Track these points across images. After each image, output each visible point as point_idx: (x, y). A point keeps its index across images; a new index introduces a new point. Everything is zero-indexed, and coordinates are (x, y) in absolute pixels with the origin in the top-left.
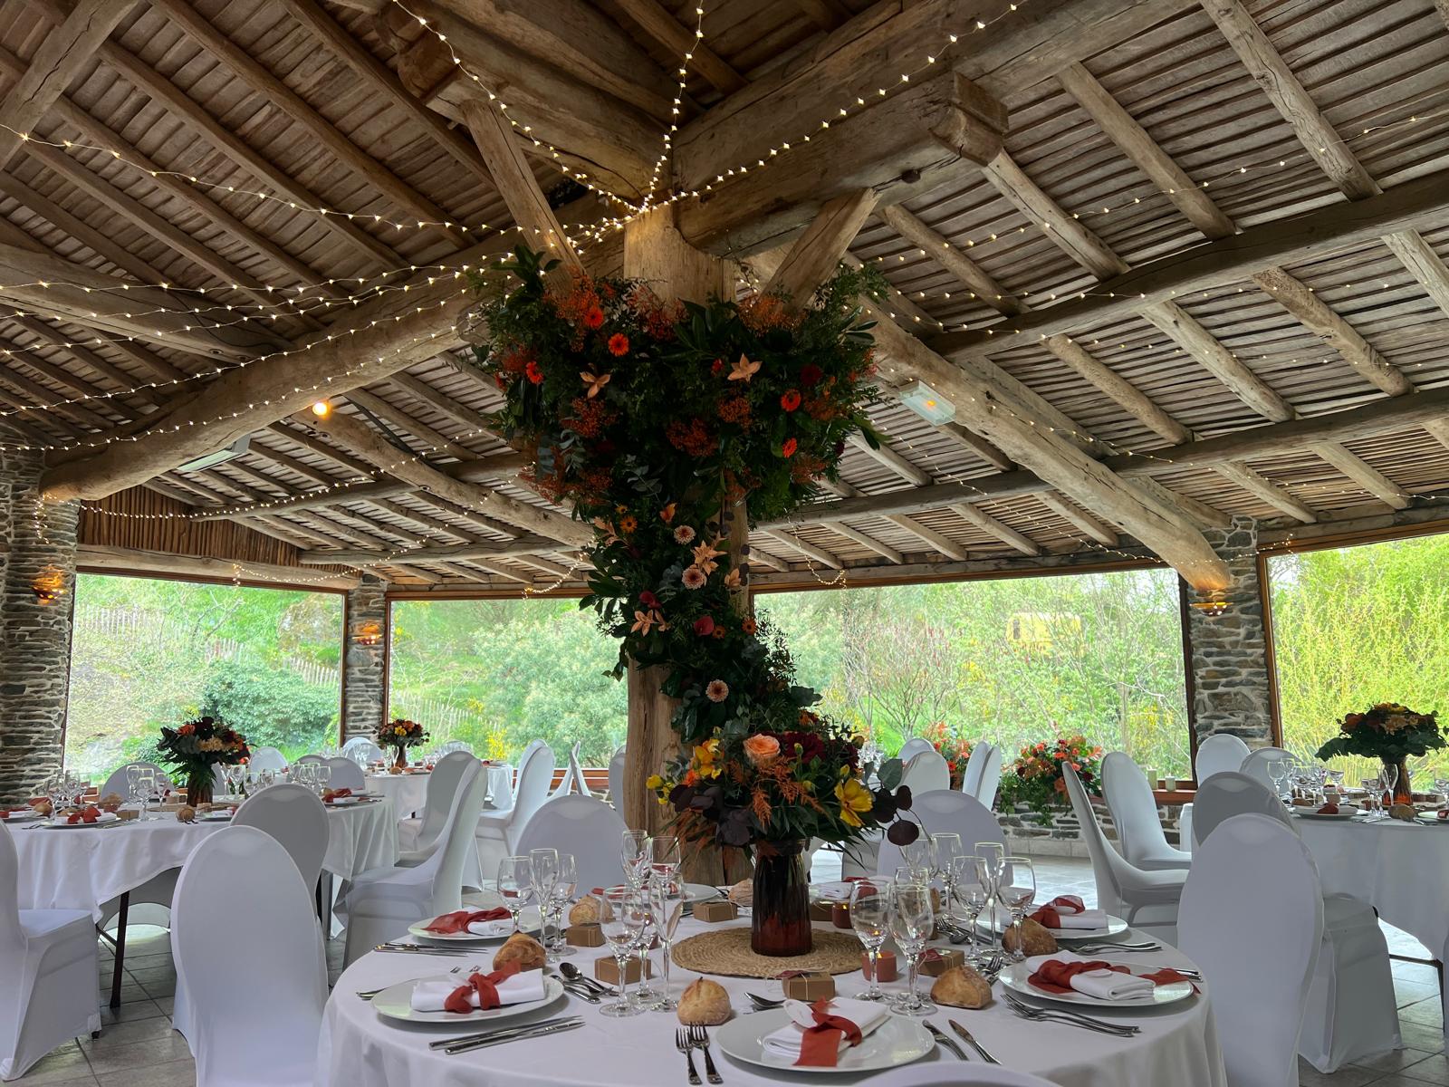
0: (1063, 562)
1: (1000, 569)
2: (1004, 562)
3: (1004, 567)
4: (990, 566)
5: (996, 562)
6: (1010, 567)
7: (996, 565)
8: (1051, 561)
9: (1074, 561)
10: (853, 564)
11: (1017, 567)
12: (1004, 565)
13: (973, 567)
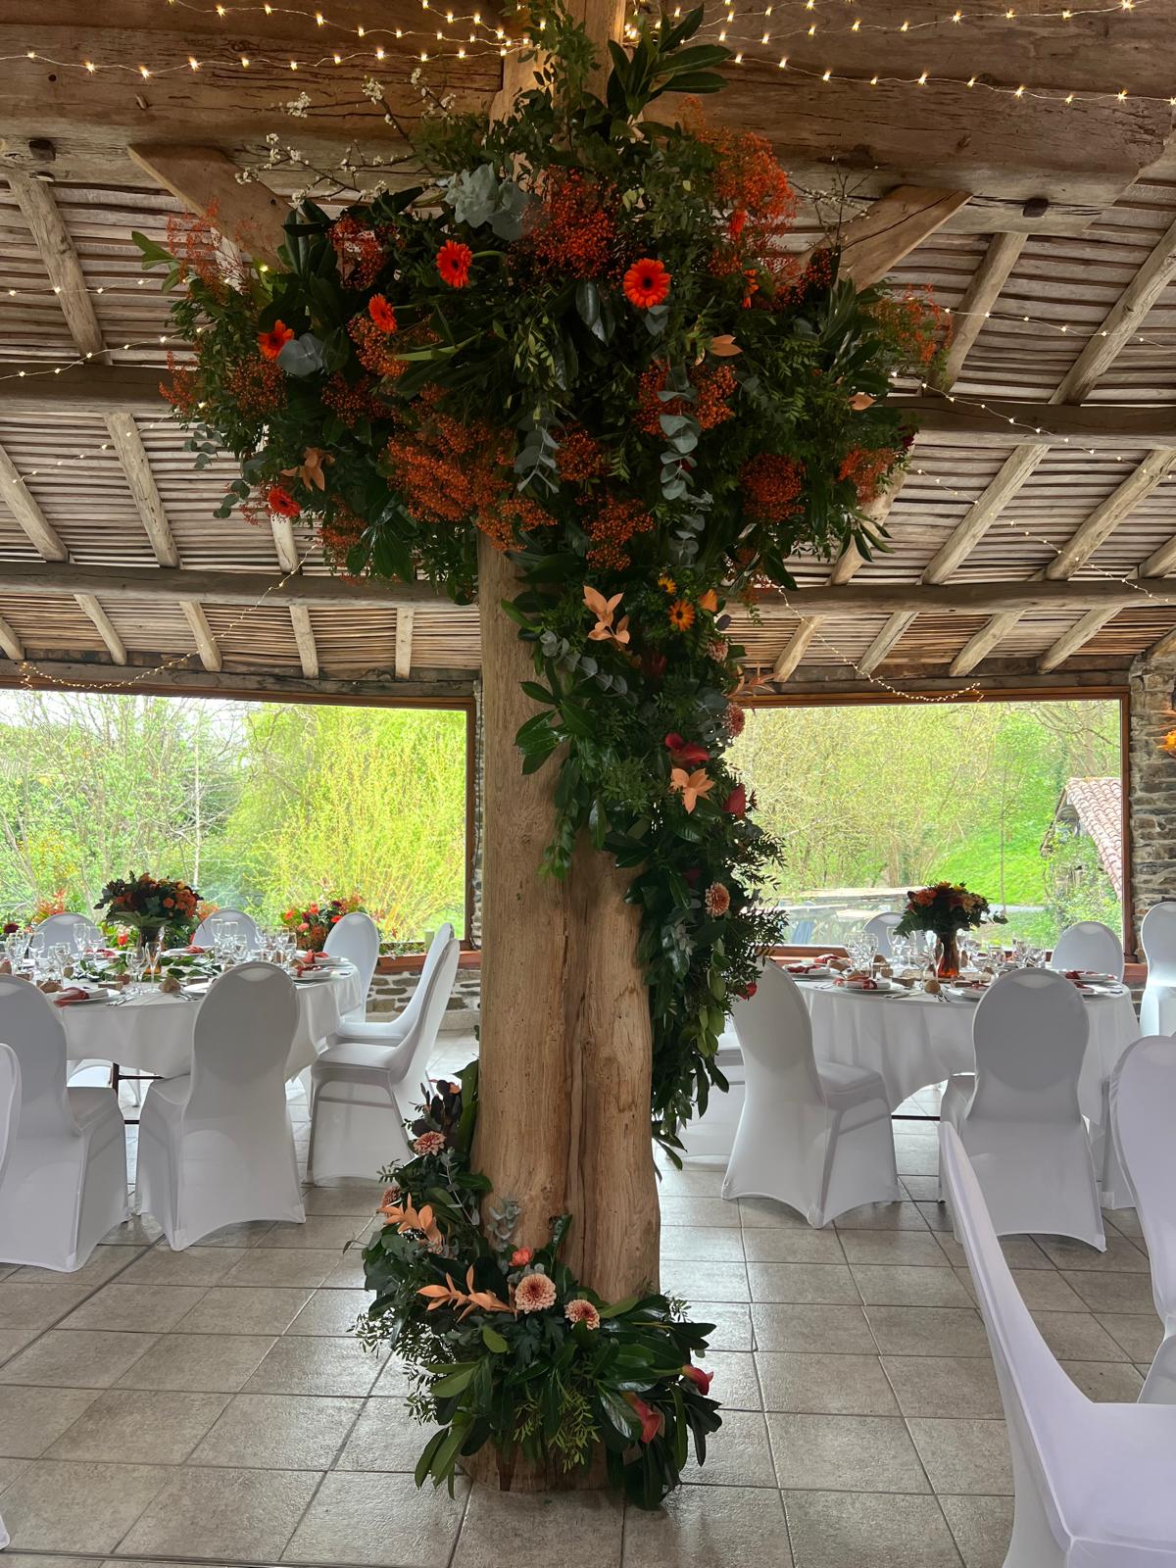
0: (344, 690)
1: (264, 689)
2: (271, 680)
3: (269, 686)
4: (252, 683)
5: (259, 678)
6: (277, 687)
7: (259, 682)
8: (330, 687)
9: (356, 690)
10: (42, 655)
11: (287, 688)
12: (269, 683)
13: (226, 681)
